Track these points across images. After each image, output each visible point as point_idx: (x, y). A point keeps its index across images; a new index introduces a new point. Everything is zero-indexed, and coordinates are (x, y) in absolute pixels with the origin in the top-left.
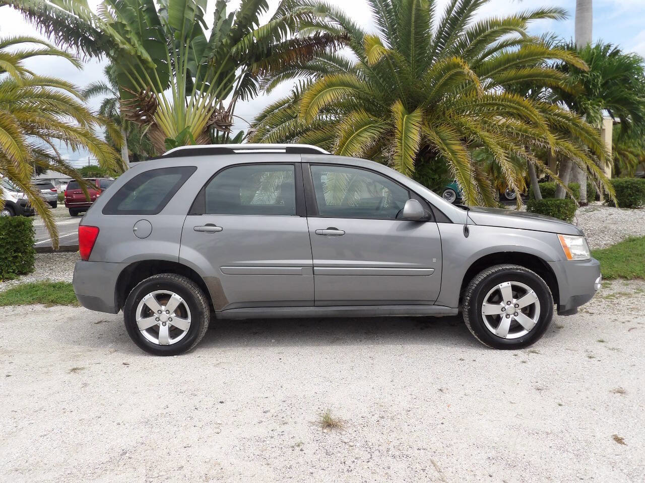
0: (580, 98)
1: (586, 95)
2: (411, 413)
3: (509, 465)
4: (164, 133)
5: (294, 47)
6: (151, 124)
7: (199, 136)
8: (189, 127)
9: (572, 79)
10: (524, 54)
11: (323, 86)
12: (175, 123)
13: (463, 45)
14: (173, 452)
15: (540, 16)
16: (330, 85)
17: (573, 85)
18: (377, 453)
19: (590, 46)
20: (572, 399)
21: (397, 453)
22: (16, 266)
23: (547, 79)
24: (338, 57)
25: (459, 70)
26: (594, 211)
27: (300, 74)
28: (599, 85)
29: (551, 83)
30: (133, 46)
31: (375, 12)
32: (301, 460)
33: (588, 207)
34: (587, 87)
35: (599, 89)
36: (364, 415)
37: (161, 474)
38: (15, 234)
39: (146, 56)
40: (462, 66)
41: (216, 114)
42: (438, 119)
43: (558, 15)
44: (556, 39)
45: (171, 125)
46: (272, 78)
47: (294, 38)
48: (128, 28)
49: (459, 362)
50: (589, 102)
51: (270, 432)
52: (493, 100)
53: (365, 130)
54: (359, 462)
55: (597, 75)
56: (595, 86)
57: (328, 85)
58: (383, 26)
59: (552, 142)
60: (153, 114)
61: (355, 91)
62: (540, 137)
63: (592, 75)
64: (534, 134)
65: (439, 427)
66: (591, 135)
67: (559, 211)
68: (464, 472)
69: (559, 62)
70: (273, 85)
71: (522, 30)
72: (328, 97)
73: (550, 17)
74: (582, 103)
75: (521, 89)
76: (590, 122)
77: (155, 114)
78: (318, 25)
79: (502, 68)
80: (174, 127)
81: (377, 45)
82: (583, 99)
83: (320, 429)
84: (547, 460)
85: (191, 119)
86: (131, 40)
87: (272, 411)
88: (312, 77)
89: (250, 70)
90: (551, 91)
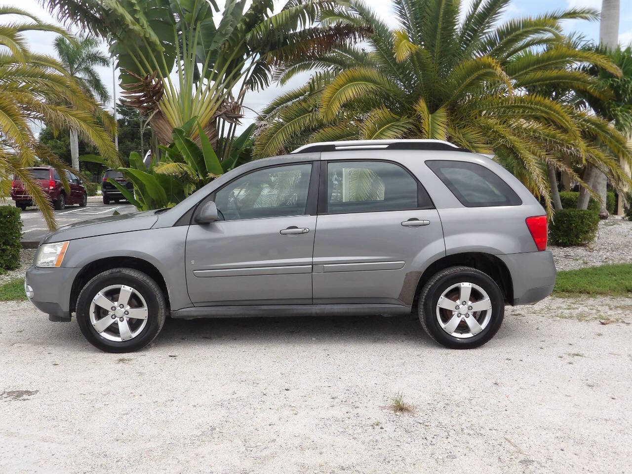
0: (609, 103)
1: (614, 100)
2: (474, 402)
3: (577, 442)
4: (168, 122)
5: (312, 37)
6: (155, 112)
7: (206, 126)
8: (195, 117)
9: (601, 83)
10: (554, 56)
11: (345, 80)
12: (181, 112)
13: (492, 43)
14: (260, 429)
15: (571, 16)
16: (352, 80)
17: (603, 90)
18: (452, 431)
19: (620, 49)
20: (623, 394)
21: (471, 432)
22: (4, 260)
23: (575, 82)
24: (354, 49)
25: (490, 70)
26: (614, 224)
27: (316, 66)
28: (630, 91)
29: (579, 87)
30: (142, 26)
31: (396, 3)
32: (384, 435)
33: (607, 221)
34: (617, 92)
35: (629, 95)
36: (430, 402)
37: (258, 444)
38: (5, 225)
39: (154, 38)
40: (493, 67)
41: (225, 104)
42: (461, 120)
43: (591, 15)
44: (583, 39)
45: (176, 114)
46: (286, 69)
47: (313, 27)
48: (137, 8)
49: (507, 361)
50: (619, 109)
51: (346, 414)
52: (521, 103)
53: (388, 128)
54: (439, 438)
55: (628, 81)
56: (625, 91)
57: (349, 79)
58: (404, 18)
59: (582, 148)
60: (158, 101)
61: (377, 86)
62: (569, 144)
63: (623, 80)
64: (562, 140)
65: (503, 413)
66: (621, 144)
67: (582, 222)
68: (537, 447)
69: (586, 64)
70: (288, 76)
71: (557, 32)
72: (350, 93)
73: (582, 18)
74: (611, 109)
75: (546, 92)
76: (620, 130)
77: (160, 101)
78: (340, 15)
79: (531, 68)
80: (179, 116)
81: (405, 41)
82: (612, 105)
83: (393, 412)
84: (610, 439)
85: (198, 109)
86: (140, 20)
87: (341, 397)
88: (329, 69)
89: (262, 59)
90: (574, 94)
